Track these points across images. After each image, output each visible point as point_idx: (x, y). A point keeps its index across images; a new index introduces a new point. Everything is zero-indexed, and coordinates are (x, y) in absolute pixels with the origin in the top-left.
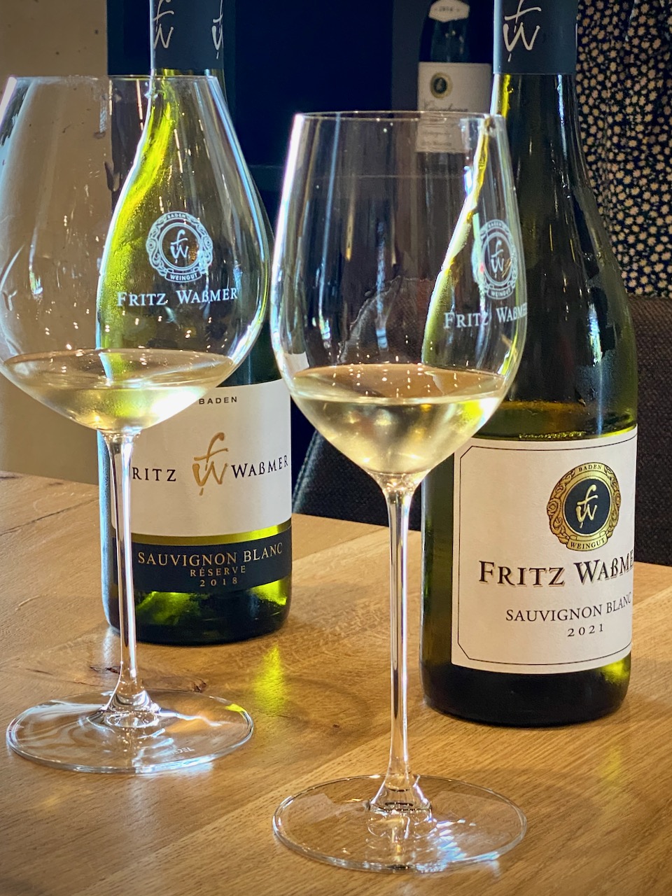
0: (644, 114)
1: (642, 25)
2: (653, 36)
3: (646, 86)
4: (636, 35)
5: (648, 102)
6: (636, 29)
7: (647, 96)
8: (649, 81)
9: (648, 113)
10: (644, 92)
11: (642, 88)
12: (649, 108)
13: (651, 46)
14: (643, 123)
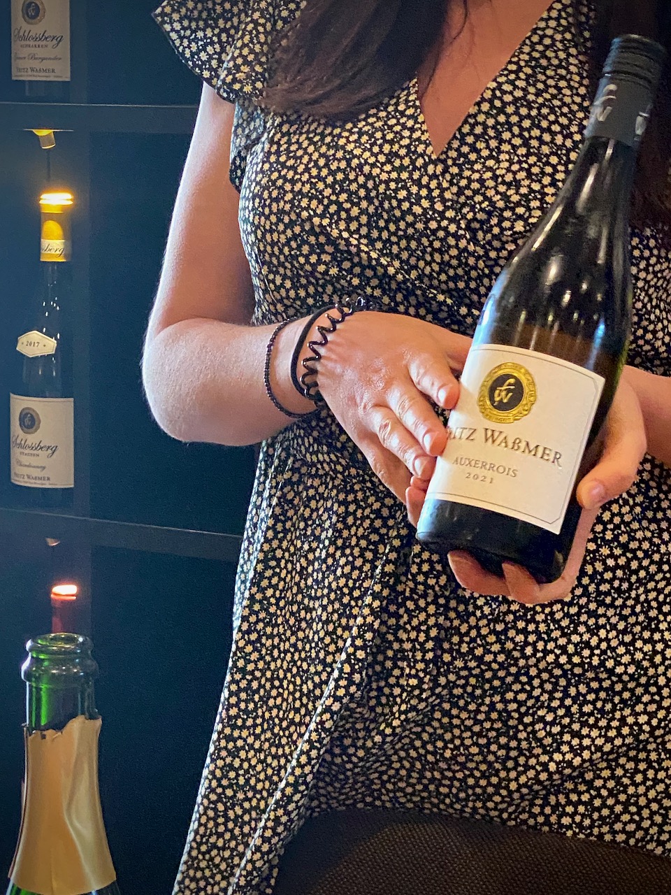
0: (425, 651)
1: (425, 561)
2: (438, 571)
3: (425, 622)
4: (420, 572)
5: (428, 638)
6: (420, 565)
7: (427, 632)
8: (428, 616)
9: (429, 650)
10: (424, 628)
11: (421, 624)
12: (430, 645)
13: (437, 583)
14: (423, 660)
